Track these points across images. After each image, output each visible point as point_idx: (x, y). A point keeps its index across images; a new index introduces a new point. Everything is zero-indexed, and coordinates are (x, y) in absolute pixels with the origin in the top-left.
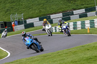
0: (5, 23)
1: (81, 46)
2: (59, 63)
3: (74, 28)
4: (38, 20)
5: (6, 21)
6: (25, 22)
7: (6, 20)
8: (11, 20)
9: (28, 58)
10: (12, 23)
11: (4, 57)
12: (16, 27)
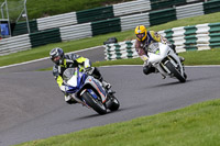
1: (211, 101)
3: (188, 46)
4: (75, 21)
6: (34, 25)
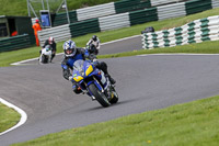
0: (11, 21)
2: (175, 142)
4: (114, 11)
5: (12, 13)
7: (14, 10)
8: (30, 10)
9: (81, 129)
10: (34, 20)
11: (8, 125)
12: (44, 31)
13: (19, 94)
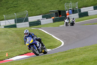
0: (60, 12)
5: (60, 9)
10: (67, 12)
11: (57, 46)
13: (62, 36)
